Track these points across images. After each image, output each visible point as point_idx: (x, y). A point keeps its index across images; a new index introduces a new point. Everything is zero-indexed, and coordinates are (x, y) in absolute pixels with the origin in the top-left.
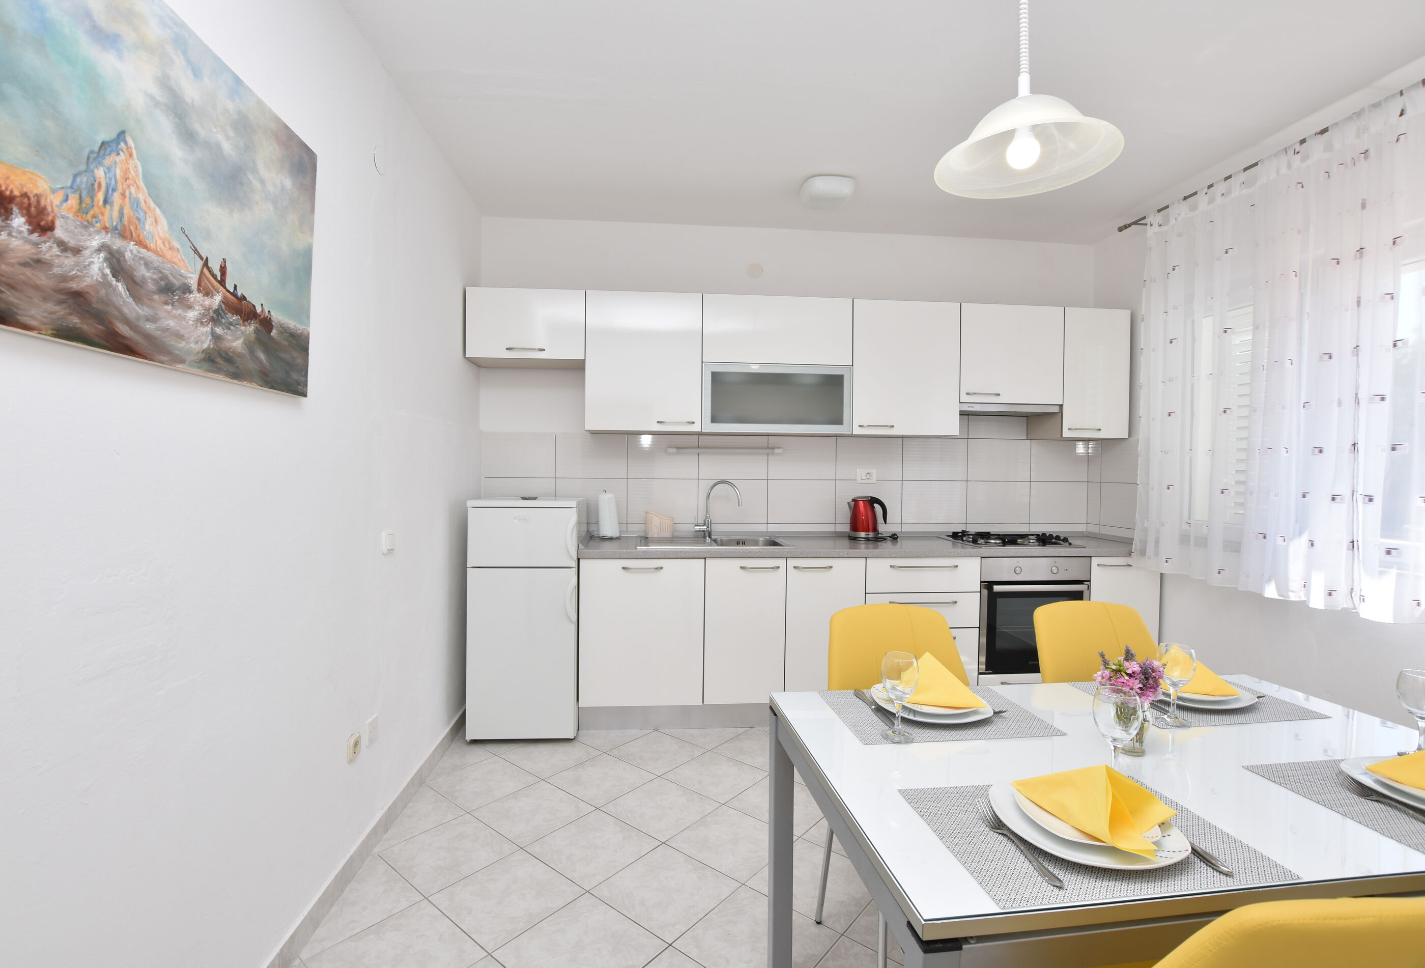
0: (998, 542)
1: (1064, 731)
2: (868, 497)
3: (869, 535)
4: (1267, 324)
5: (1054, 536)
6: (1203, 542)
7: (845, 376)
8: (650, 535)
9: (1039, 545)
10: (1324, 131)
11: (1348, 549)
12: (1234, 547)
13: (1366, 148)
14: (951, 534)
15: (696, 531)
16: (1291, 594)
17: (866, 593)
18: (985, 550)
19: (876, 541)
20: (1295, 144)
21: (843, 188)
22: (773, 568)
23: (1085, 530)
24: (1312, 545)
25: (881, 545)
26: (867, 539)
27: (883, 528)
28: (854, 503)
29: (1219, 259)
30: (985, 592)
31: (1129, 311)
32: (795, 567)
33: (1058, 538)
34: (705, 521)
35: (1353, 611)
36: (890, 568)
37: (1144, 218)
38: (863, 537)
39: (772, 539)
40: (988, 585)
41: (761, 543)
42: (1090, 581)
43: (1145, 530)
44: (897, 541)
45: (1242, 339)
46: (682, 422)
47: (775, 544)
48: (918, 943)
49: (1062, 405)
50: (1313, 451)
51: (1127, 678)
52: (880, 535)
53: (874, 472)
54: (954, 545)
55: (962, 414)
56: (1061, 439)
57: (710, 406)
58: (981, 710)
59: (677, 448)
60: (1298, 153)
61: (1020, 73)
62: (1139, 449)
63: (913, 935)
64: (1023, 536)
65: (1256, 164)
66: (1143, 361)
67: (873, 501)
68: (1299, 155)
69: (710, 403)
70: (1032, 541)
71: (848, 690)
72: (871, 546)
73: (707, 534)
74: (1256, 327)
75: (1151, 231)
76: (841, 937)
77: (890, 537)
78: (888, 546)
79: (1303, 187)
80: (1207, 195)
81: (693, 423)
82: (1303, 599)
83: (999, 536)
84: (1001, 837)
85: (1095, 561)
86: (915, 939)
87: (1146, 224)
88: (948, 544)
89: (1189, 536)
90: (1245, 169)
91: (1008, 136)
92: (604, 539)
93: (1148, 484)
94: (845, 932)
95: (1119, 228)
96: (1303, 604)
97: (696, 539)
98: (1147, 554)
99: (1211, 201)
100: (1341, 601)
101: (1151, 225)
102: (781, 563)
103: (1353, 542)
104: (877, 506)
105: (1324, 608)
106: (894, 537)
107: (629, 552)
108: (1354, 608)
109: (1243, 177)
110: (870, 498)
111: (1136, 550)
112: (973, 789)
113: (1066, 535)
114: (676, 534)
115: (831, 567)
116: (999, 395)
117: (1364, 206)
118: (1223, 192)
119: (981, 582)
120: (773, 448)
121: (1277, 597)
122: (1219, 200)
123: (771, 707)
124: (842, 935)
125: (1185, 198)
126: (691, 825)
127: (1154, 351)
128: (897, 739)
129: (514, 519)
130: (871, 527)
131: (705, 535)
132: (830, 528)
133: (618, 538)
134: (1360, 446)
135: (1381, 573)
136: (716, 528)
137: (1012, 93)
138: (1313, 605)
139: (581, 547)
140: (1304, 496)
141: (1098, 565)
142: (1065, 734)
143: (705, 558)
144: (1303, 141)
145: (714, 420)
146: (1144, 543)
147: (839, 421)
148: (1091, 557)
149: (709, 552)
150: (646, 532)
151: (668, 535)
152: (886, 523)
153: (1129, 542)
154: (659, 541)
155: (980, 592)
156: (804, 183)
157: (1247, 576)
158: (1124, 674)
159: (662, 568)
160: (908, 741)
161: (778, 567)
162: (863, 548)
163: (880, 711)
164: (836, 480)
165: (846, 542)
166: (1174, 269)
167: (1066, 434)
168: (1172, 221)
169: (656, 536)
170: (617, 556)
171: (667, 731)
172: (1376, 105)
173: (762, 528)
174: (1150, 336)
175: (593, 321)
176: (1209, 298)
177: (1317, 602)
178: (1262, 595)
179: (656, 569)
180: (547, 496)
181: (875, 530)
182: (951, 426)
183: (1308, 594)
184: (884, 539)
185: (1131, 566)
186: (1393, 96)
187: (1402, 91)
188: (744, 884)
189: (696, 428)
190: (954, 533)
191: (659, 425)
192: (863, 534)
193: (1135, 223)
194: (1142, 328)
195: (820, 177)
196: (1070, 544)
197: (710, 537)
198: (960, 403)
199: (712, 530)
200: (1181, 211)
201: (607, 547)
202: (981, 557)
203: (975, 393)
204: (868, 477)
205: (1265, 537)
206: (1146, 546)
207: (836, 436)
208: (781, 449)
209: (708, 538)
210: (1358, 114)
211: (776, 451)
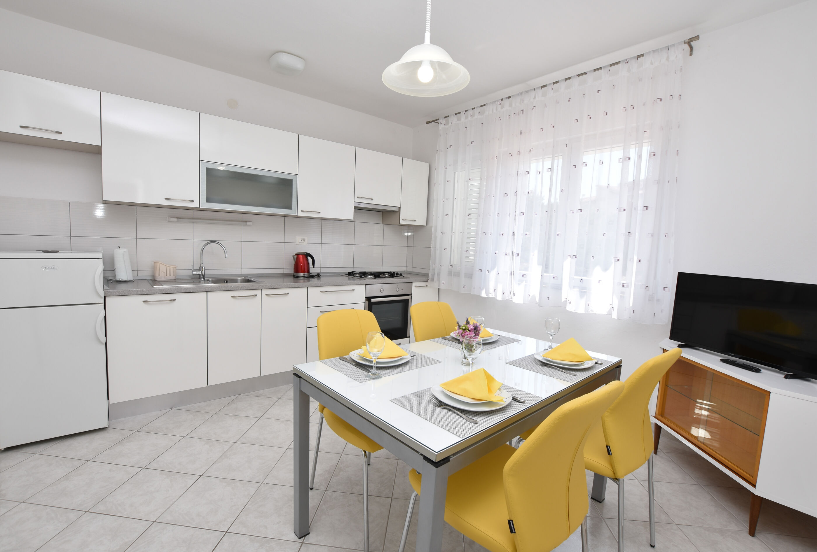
0: (372, 276)
1: (440, 360)
2: (304, 253)
3: (305, 274)
4: (485, 178)
5: (396, 273)
6: (458, 275)
7: (293, 180)
8: (158, 278)
9: (390, 278)
10: (509, 97)
11: (510, 275)
12: (470, 276)
13: (523, 109)
14: (348, 273)
15: (194, 275)
16: (490, 294)
17: (307, 307)
18: (367, 281)
19: (309, 278)
20: (499, 100)
21: (298, 64)
22: (253, 296)
23: (406, 270)
24: (498, 274)
25: (312, 280)
26: (304, 277)
27: (313, 271)
28: (296, 256)
29: (468, 146)
30: (367, 302)
31: (429, 164)
32: (266, 295)
33: (397, 274)
34: (200, 268)
35: (511, 300)
36: (320, 292)
37: (438, 120)
38: (302, 276)
39: (247, 278)
40: (368, 299)
41: (239, 281)
42: (411, 294)
43: (434, 270)
44: (320, 278)
45: (475, 183)
46: (185, 200)
47: (249, 281)
48: (432, 464)
49: (400, 207)
50: (500, 234)
51: (469, 332)
52: (311, 275)
53: (306, 238)
54: (349, 279)
55: (356, 208)
56: (399, 224)
57: (205, 193)
58: (405, 357)
59: (177, 218)
60: (500, 104)
61: (426, 31)
62: (432, 231)
63: (428, 462)
64: (383, 273)
65: (484, 105)
66: (434, 189)
67: (308, 255)
68: (500, 105)
69: (205, 189)
70: (386, 276)
71: (335, 357)
72: (306, 281)
73: (201, 276)
74: (481, 179)
75: (441, 127)
76: (325, 492)
77: (316, 275)
78: (315, 281)
79: (501, 120)
80: (465, 115)
81: (193, 201)
82: (494, 296)
83: (371, 274)
84: (444, 410)
85: (414, 284)
86: (430, 463)
87: (439, 123)
88: (346, 278)
89: (452, 272)
90: (481, 106)
91: (419, 64)
92: (120, 282)
93: (436, 248)
94: (326, 489)
95: (427, 122)
96: (494, 299)
97: (193, 280)
98: (434, 280)
99: (466, 118)
100: (507, 296)
101: (441, 124)
102: (258, 292)
103: (512, 272)
104: (309, 258)
105: (501, 300)
106: (318, 276)
107: (148, 290)
108: (511, 299)
109: (479, 109)
110: (305, 253)
111: (430, 278)
112: (421, 392)
113: (401, 273)
114: (178, 277)
115: (288, 294)
116: (373, 199)
117: (521, 133)
118: (471, 115)
119: (365, 297)
120: (246, 222)
121: (485, 296)
122: (470, 118)
123: (295, 374)
124: (325, 491)
125: (456, 114)
126: (217, 460)
127: (440, 185)
128: (374, 377)
129: (42, 267)
130: (306, 270)
131: (200, 277)
132: (281, 271)
133: (133, 281)
134: (516, 233)
135: (519, 284)
136: (207, 273)
137: (421, 41)
138: (497, 299)
139: (106, 287)
140: (496, 253)
141: (415, 286)
142: (441, 362)
143: (207, 292)
144: (502, 100)
145: (208, 200)
146: (433, 275)
147: (289, 207)
148: (412, 282)
149: (210, 287)
150: (154, 276)
151: (172, 278)
152: (314, 267)
153: (427, 275)
154: (165, 282)
155: (365, 303)
156: (273, 55)
157: (474, 288)
158: (467, 330)
159: (175, 300)
160: (379, 377)
161: (256, 295)
162: (301, 282)
163: (358, 365)
164: (284, 243)
165: (291, 279)
166: (450, 147)
167: (402, 222)
168: (450, 124)
169: (163, 278)
170: (139, 293)
171: (181, 408)
172: (527, 92)
173: (239, 272)
174: (439, 177)
175: (109, 117)
176: (463, 163)
177: (499, 297)
178: (480, 296)
179: (171, 300)
180: (64, 250)
181: (308, 271)
182: (350, 215)
183: (496, 295)
184: (313, 277)
185: (428, 286)
186: (532, 90)
187: (535, 88)
188: (262, 483)
189: (195, 205)
190: (349, 272)
191: (166, 201)
192: (302, 274)
193: (434, 121)
194: (434, 173)
195: (285, 54)
196: (403, 277)
197: (204, 278)
198: (354, 202)
199: (205, 274)
200: (453, 119)
201: (123, 288)
202: (366, 285)
203: (362, 198)
204: (303, 241)
205: (481, 271)
206: (434, 277)
207: (285, 216)
208: (251, 223)
209: (202, 279)
210: (521, 94)
211: (248, 223)
